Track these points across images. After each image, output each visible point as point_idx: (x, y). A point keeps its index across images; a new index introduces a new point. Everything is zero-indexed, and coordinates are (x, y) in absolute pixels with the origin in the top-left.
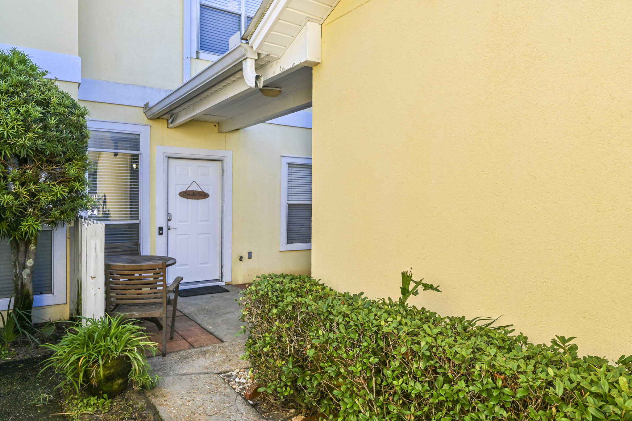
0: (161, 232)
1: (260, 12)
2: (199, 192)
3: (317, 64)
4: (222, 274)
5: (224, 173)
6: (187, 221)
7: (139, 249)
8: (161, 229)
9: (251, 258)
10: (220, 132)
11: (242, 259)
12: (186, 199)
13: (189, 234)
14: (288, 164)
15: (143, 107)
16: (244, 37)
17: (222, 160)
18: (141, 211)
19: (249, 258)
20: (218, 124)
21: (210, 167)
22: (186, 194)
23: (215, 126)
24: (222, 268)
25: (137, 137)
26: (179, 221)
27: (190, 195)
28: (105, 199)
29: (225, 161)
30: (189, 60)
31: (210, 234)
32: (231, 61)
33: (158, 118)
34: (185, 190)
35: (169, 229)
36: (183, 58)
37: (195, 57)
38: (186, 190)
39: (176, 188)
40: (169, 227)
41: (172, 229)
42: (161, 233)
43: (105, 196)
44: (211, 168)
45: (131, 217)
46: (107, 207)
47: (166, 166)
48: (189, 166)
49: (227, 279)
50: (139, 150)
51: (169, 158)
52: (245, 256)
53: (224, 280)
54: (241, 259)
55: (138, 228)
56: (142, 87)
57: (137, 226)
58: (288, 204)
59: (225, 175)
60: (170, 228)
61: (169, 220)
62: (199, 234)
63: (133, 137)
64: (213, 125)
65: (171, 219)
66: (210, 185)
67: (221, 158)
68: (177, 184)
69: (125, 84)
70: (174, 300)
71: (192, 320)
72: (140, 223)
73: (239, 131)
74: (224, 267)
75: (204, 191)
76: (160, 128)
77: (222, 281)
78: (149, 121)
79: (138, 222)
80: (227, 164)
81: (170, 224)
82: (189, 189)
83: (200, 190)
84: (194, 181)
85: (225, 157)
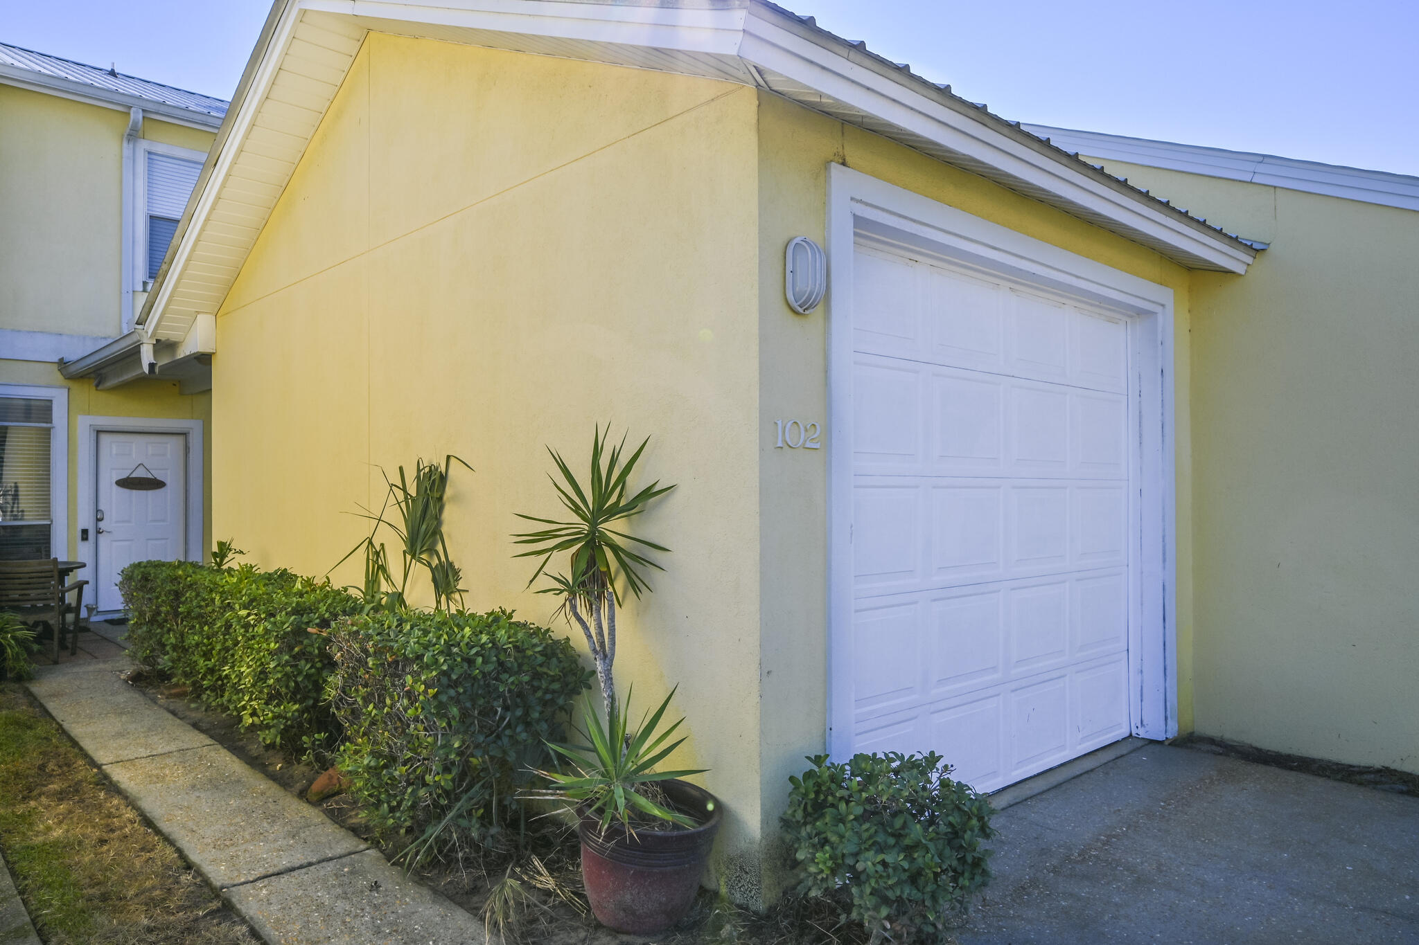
0: (85, 536)
1: (147, 306)
2: (149, 479)
3: (214, 353)
5: (189, 452)
6: (128, 522)
8: (85, 533)
10: (181, 394)
12: (129, 490)
13: (132, 540)
15: (58, 363)
16: (140, 321)
17: (185, 434)
18: (54, 507)
20: (179, 382)
21: (167, 443)
22: (128, 483)
23: (174, 385)
25: (48, 404)
26: (117, 522)
27: (134, 484)
28: (16, 491)
29: (191, 435)
30: (131, 295)
31: (167, 539)
32: (131, 342)
33: (82, 377)
34: (125, 477)
35: (98, 532)
36: (121, 293)
37: (141, 289)
38: (128, 477)
39: (110, 475)
41: (104, 533)
42: (85, 539)
43: (16, 487)
44: (169, 446)
45: (40, 514)
46: (20, 505)
47: (94, 443)
48: (132, 443)
50: (51, 422)
51: (98, 432)
55: (49, 531)
56: (57, 334)
57: (47, 529)
60: (100, 531)
61: (98, 520)
63: (42, 404)
64: (171, 384)
65: (102, 519)
66: (167, 469)
67: (186, 431)
68: (112, 469)
69: (29, 332)
70: (75, 608)
71: (112, 642)
72: (52, 523)
75: (158, 478)
76: (84, 392)
78: (67, 382)
79: (49, 523)
80: (195, 440)
81: (101, 524)
82: (134, 475)
83: (150, 476)
84: (140, 465)
85: (191, 430)
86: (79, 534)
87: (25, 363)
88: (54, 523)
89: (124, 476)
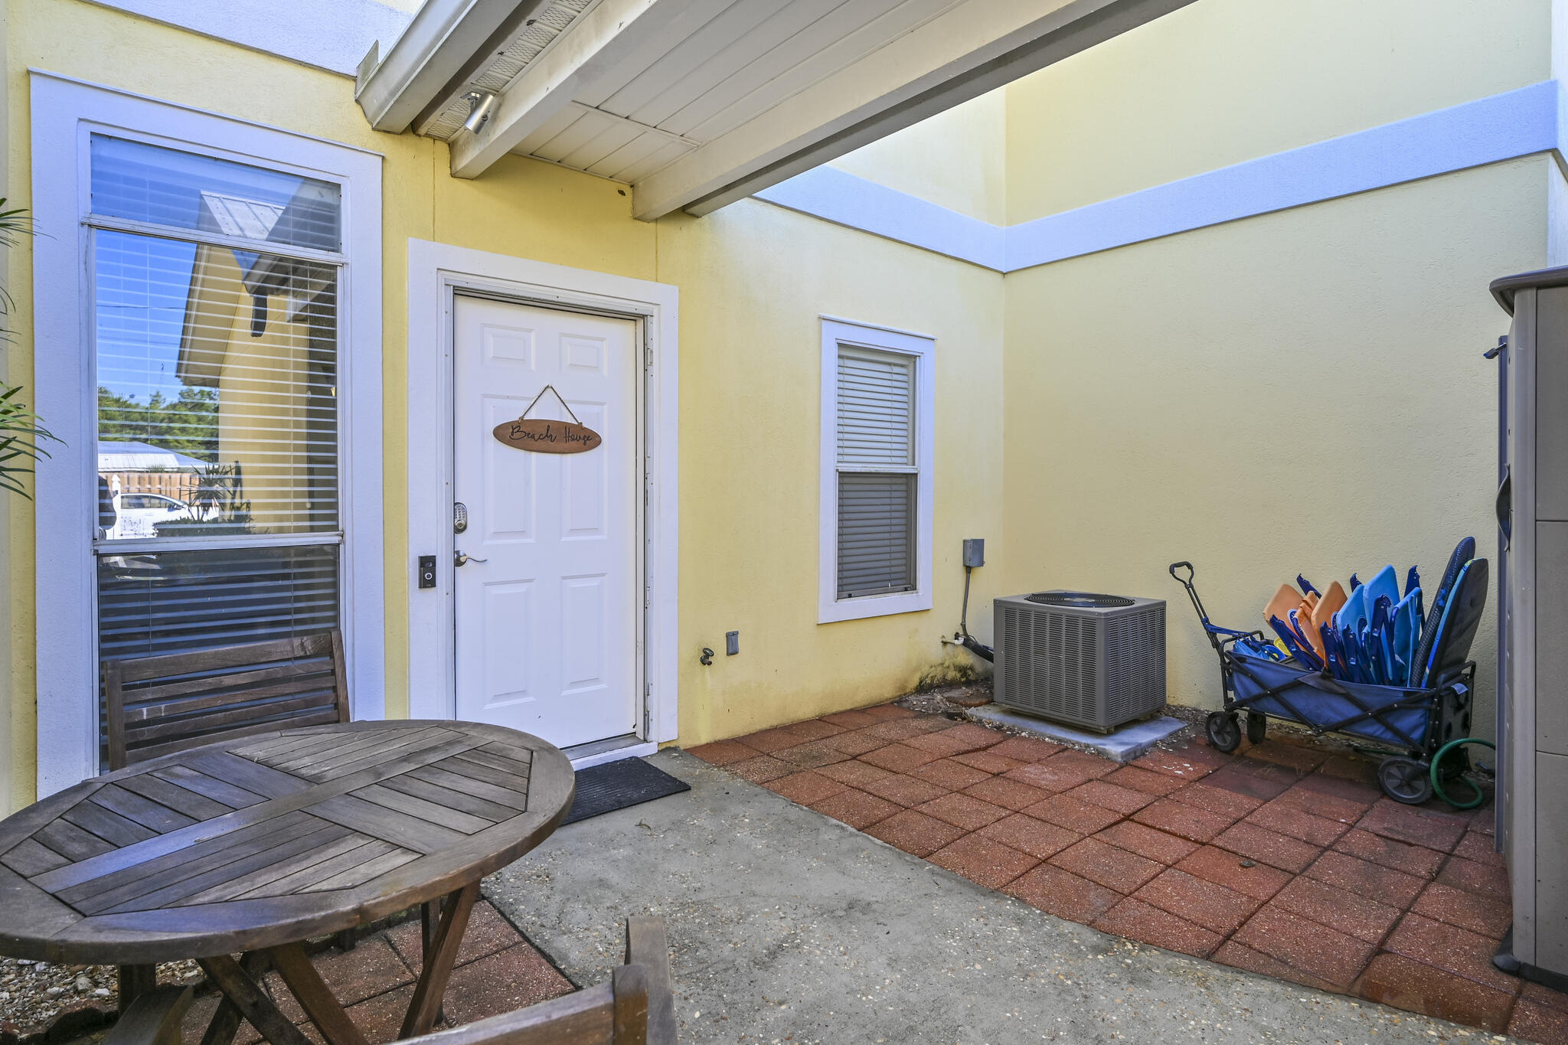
0: (428, 575)
2: (566, 426)
4: (646, 714)
5: (651, 363)
6: (522, 533)
7: (338, 671)
8: (427, 564)
9: (735, 653)
11: (710, 659)
12: (521, 453)
13: (530, 581)
14: (841, 346)
15: (354, 79)
17: (643, 317)
18: (348, 494)
19: (729, 654)
20: (632, 186)
21: (603, 339)
22: (519, 434)
23: (622, 193)
24: (646, 694)
25: (328, 198)
26: (495, 533)
27: (533, 437)
29: (655, 320)
31: (603, 575)
33: (409, 130)
34: (515, 417)
35: (458, 563)
38: (522, 418)
39: (485, 410)
40: (459, 556)
41: (469, 563)
42: (427, 582)
44: (607, 342)
45: (312, 518)
47: (444, 320)
48: (530, 331)
49: (666, 730)
50: (338, 249)
51: (459, 292)
52: (720, 647)
53: (653, 735)
54: (706, 658)
55: (335, 563)
57: (330, 556)
58: (840, 473)
59: (654, 370)
60: (462, 559)
61: (459, 529)
62: (564, 578)
64: (614, 187)
65: (465, 527)
66: (602, 404)
67: (641, 309)
68: (486, 395)
72: (343, 541)
73: (698, 221)
74: (653, 691)
75: (585, 425)
76: (422, 173)
77: (645, 741)
78: (378, 136)
79: (336, 539)
80: (664, 333)
81: (463, 542)
82: (532, 415)
83: (570, 420)
84: (548, 387)
85: (656, 307)
86: (413, 571)
87: (262, 60)
88: (347, 537)
89: (512, 414)
